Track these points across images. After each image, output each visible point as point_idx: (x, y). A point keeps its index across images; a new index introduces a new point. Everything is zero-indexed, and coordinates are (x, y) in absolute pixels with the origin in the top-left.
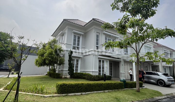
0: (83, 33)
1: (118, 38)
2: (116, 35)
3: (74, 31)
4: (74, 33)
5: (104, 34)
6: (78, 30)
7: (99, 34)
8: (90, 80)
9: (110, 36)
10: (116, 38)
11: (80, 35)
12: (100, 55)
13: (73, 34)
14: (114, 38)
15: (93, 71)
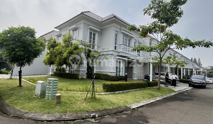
0: (99, 30)
1: (133, 38)
2: (132, 34)
3: (91, 27)
4: (91, 29)
5: (122, 33)
6: (95, 26)
7: (117, 32)
8: (111, 81)
9: (127, 36)
10: (132, 38)
11: (96, 31)
12: (118, 56)
13: (89, 29)
14: (130, 37)
15: (112, 71)
